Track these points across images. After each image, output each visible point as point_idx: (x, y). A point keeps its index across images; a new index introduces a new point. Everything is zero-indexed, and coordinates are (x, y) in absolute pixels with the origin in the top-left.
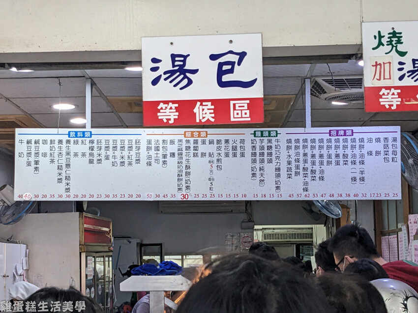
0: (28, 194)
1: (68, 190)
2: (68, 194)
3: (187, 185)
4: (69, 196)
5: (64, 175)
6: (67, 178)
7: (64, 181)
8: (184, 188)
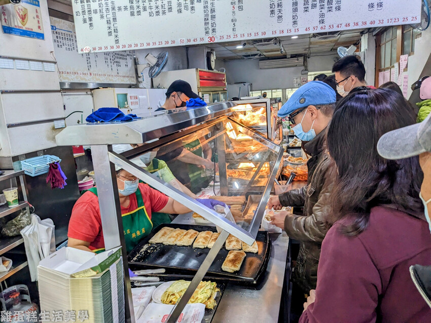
0: (87, 47)
1: (117, 41)
2: (118, 45)
3: (213, 28)
4: (118, 47)
5: (112, 28)
6: (116, 31)
7: (113, 34)
8: (210, 31)
